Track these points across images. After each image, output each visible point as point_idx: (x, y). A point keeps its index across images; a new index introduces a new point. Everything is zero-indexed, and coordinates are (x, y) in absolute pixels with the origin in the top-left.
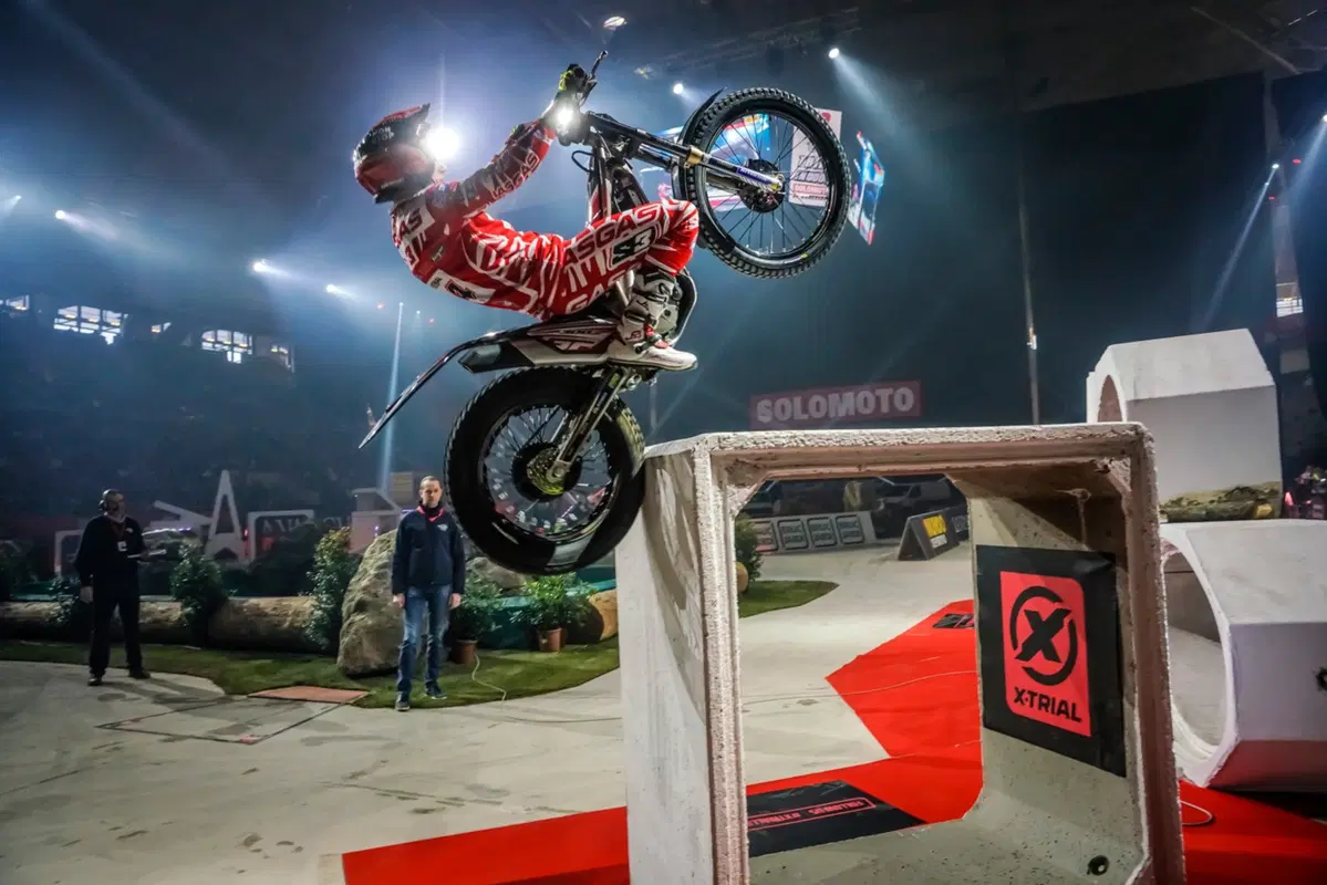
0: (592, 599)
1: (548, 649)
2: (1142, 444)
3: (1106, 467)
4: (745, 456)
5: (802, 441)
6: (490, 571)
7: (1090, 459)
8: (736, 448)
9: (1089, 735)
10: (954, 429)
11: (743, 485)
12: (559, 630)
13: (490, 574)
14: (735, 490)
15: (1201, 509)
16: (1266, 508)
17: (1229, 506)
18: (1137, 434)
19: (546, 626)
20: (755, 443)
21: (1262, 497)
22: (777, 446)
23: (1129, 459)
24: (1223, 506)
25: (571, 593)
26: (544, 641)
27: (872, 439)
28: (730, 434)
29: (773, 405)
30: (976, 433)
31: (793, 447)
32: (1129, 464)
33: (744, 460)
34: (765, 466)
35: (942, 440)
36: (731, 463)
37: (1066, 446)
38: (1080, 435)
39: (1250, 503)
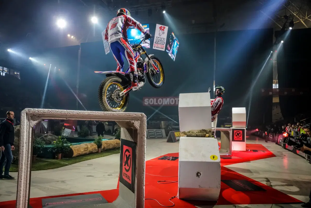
0: (71, 147)
1: (57, 159)
2: (143, 118)
3: (133, 122)
4: (36, 114)
5: (51, 111)
6: (48, 138)
7: (130, 120)
8: (33, 112)
9: (131, 183)
10: (92, 112)
11: (35, 120)
12: (61, 154)
13: (48, 139)
14: (32, 121)
15: (194, 134)
16: (207, 135)
17: (200, 134)
18: (142, 115)
19: (57, 153)
20: (38, 111)
21: (207, 132)
22: (44, 112)
23: (140, 121)
24: (199, 134)
25: (65, 145)
26: (56, 157)
27: (69, 112)
28: (32, 109)
29: (149, 100)
30: (98, 113)
31: (48, 113)
32: (139, 122)
33: (36, 115)
34: (41, 117)
35: (88, 113)
36: (32, 115)
37: (123, 117)
38: (126, 115)
39: (205, 133)
